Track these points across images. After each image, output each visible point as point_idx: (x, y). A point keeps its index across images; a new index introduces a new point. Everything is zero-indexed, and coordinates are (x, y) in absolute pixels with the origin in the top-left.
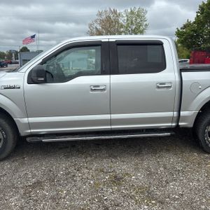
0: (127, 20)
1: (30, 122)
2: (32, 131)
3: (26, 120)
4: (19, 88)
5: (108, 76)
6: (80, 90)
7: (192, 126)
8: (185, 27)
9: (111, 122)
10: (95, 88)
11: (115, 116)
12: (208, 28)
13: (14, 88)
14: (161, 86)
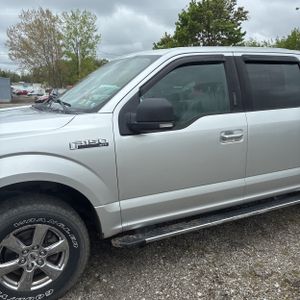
0: (68, 28)
1: (123, 208)
2: (124, 225)
3: (116, 206)
4: (107, 144)
5: (243, 114)
13: (97, 145)
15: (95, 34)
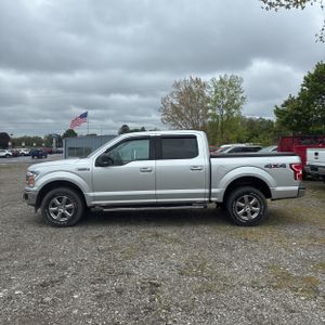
0: (216, 92)
1: (95, 196)
2: (96, 202)
3: (92, 194)
5: (154, 161)
6: (132, 172)
7: (221, 200)
8: (286, 103)
9: (156, 196)
10: (144, 170)
11: (158, 192)
12: (317, 105)
14: (194, 168)
15: (241, 95)
